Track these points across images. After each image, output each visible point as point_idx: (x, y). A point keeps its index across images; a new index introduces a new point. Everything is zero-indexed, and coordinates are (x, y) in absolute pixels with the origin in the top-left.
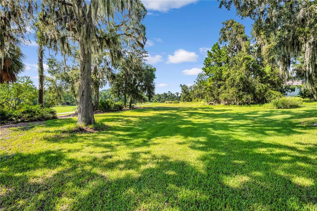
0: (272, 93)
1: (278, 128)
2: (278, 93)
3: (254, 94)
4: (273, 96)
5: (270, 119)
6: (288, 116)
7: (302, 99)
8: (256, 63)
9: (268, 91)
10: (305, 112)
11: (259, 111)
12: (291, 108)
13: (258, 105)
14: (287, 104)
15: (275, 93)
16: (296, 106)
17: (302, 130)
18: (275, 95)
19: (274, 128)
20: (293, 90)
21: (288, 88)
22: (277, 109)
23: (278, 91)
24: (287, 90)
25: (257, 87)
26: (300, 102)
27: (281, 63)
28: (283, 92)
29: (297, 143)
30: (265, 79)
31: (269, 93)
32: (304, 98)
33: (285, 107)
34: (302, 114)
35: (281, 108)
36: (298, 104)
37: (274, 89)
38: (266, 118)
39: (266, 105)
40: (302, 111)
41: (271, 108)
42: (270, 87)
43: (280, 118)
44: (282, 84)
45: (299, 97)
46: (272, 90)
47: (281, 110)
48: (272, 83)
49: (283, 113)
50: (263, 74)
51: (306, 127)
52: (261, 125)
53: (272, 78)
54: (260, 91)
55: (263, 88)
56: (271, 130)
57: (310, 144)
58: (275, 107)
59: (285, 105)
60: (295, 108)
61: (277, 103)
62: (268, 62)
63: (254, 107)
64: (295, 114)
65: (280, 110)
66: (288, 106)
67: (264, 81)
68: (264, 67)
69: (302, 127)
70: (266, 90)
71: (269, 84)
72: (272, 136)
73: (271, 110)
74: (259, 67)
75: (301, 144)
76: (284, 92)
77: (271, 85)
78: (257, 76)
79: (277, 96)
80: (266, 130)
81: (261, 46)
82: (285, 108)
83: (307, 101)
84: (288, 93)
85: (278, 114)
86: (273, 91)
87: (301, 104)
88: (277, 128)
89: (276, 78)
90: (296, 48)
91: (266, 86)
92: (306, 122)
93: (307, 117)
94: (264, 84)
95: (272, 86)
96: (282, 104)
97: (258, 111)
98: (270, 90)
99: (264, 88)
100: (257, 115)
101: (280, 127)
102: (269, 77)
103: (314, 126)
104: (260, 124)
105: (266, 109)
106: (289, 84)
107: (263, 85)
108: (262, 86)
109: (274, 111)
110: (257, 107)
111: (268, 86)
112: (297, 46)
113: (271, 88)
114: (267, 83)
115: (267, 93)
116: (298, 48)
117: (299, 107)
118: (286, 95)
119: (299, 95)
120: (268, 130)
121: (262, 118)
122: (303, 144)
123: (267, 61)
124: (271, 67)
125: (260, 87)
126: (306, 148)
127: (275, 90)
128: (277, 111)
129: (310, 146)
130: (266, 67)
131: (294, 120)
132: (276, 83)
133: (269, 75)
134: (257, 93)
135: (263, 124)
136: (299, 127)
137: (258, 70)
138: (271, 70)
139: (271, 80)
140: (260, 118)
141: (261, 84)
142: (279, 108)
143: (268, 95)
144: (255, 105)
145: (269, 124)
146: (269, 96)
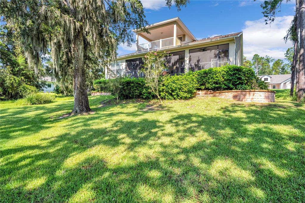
0: (27, 88)
1: (27, 126)
2: (34, 88)
3: (4, 88)
4: (28, 91)
5: (21, 117)
6: (41, 111)
7: (57, 95)
8: (5, 50)
9: (22, 85)
10: (56, 106)
11: (10, 109)
12: (45, 104)
13: (10, 101)
14: (41, 99)
15: (30, 88)
16: (50, 102)
17: (49, 124)
18: (30, 90)
19: (22, 127)
20: (49, 86)
21: (44, 83)
22: (31, 105)
23: (33, 85)
24: (44, 86)
25: (8, 79)
26: (53, 97)
27: (29, 55)
28: (39, 87)
29: (42, 140)
30: (18, 71)
31: (23, 88)
32: (58, 94)
33: (39, 102)
34: (54, 109)
35: (36, 104)
36: (52, 99)
37: (29, 83)
38: (16, 116)
39: (19, 101)
40: (54, 105)
41: (25, 104)
42: (24, 80)
43: (32, 115)
44: (38, 79)
45: (54, 92)
46: (27, 84)
47: (36, 105)
48: (27, 77)
49: (37, 109)
50: (15, 65)
51: (54, 120)
52: (7, 126)
53: (26, 71)
54: (12, 84)
55: (15, 81)
56: (17, 131)
57: (52, 138)
58: (29, 104)
59: (39, 101)
60: (48, 103)
61: (32, 99)
62: (22, 52)
63: (3, 104)
64: (48, 109)
65: (34, 106)
66: (42, 102)
67: (17, 74)
68: (16, 57)
69: (50, 121)
70: (19, 84)
71: (23, 77)
72: (16, 138)
73: (24, 106)
74: (10, 55)
75: (45, 139)
76: (41, 87)
77: (25, 78)
78: (7, 65)
79: (32, 91)
80: (10, 132)
81: (11, 30)
82: (39, 104)
83: (60, 97)
84: (45, 89)
85: (32, 110)
86: (28, 86)
87: (54, 99)
88: (25, 127)
89: (31, 71)
90: (41, 42)
91: (20, 79)
92: (54, 116)
93: (56, 111)
94: (17, 77)
95: (26, 80)
96: (36, 99)
97: (8, 109)
98: (24, 85)
99: (17, 81)
100: (4, 115)
101: (29, 125)
102: (23, 70)
103: (59, 119)
104: (5, 126)
105: (19, 106)
106: (45, 80)
107: (15, 77)
108: (14, 79)
109: (27, 107)
110: (9, 104)
111: (22, 79)
112: (42, 41)
113: (25, 82)
114: (21, 76)
115: (21, 88)
116: (44, 44)
117: (52, 102)
118: (43, 90)
119: (54, 91)
120: (14, 131)
121: (10, 118)
122: (47, 139)
123: (19, 51)
124: (24, 58)
125: (11, 80)
126: (48, 142)
127: (30, 85)
128: (31, 107)
129: (53, 139)
130: (18, 57)
131: (45, 115)
132: (31, 77)
133: (22, 67)
134: (8, 86)
135: (10, 124)
136: (48, 122)
137: (9, 59)
138: (25, 62)
139: (25, 73)
140: (7, 117)
141: (12, 76)
142: (33, 104)
143: (23, 89)
144: (6, 102)
145: (17, 124)
146: (24, 91)
